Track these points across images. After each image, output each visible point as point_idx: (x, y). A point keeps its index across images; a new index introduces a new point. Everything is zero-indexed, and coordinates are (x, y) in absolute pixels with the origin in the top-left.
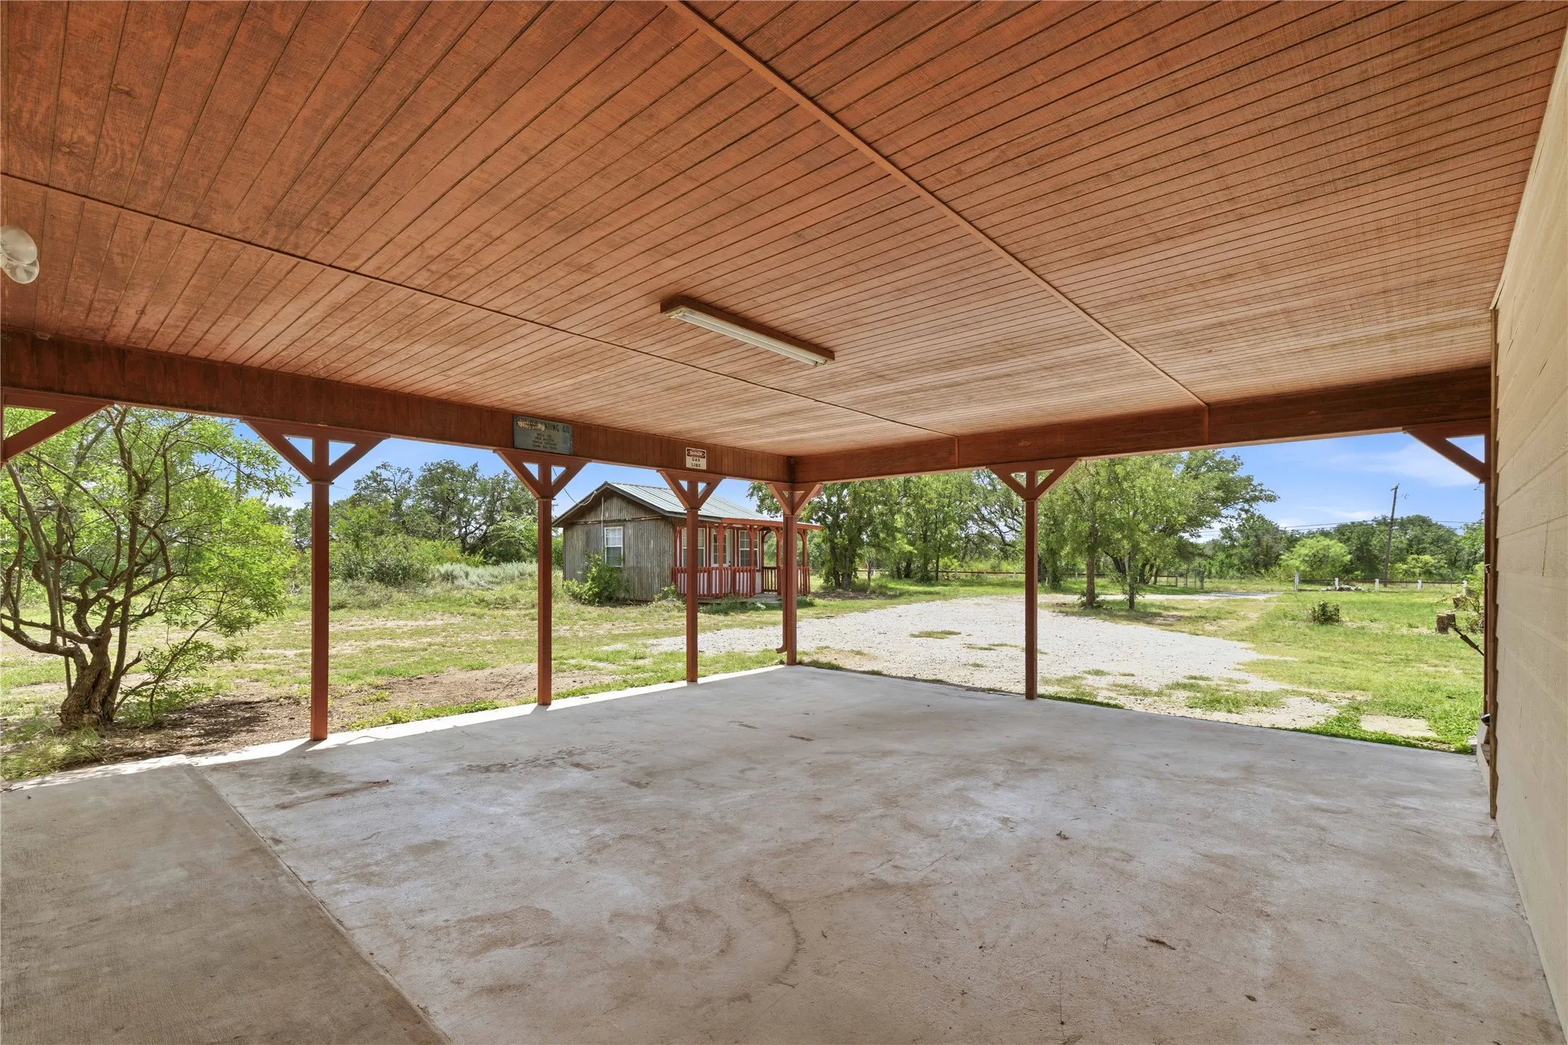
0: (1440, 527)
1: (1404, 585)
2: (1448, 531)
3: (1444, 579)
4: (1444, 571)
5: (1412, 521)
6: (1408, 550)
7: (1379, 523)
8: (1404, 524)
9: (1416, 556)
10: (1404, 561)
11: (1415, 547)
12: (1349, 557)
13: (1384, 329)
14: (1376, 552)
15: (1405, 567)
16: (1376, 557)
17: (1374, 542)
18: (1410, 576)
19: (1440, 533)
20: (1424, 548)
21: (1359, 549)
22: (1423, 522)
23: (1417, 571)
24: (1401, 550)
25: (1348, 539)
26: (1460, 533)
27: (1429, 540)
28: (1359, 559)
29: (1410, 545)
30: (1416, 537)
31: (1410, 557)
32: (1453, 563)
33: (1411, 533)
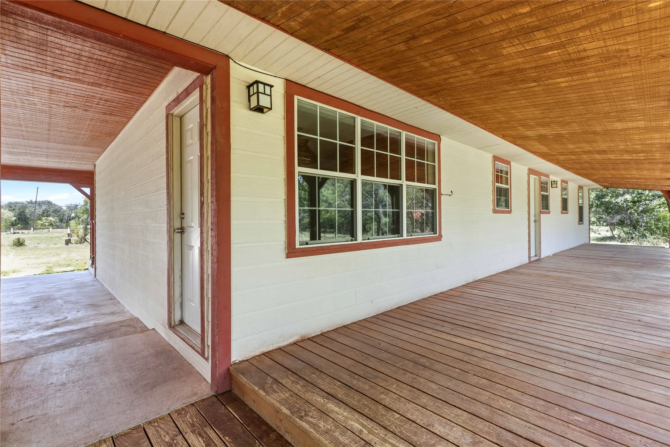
0: (56, 205)
1: (42, 230)
2: (59, 207)
3: (58, 227)
4: (58, 224)
5: (44, 203)
6: (43, 215)
7: (29, 203)
8: (40, 204)
9: (46, 218)
10: (40, 219)
11: (46, 214)
12: (15, 218)
13: (70, 162)
14: (28, 216)
15: (41, 222)
16: (28, 218)
17: (27, 211)
18: (43, 226)
19: (57, 208)
20: (50, 214)
21: (20, 214)
22: (49, 203)
23: (47, 224)
24: (39, 215)
25: (14, 210)
26: (64, 208)
27: (52, 211)
28: (19, 219)
29: (43, 213)
30: (46, 209)
31: (43, 218)
32: (61, 221)
33: (44, 208)
